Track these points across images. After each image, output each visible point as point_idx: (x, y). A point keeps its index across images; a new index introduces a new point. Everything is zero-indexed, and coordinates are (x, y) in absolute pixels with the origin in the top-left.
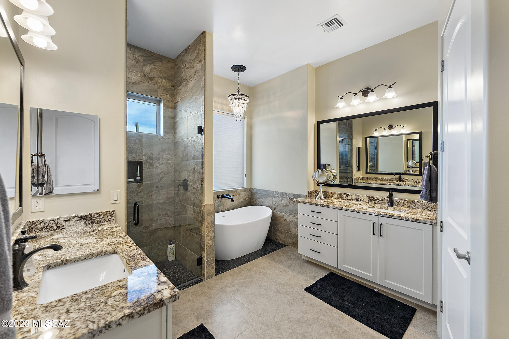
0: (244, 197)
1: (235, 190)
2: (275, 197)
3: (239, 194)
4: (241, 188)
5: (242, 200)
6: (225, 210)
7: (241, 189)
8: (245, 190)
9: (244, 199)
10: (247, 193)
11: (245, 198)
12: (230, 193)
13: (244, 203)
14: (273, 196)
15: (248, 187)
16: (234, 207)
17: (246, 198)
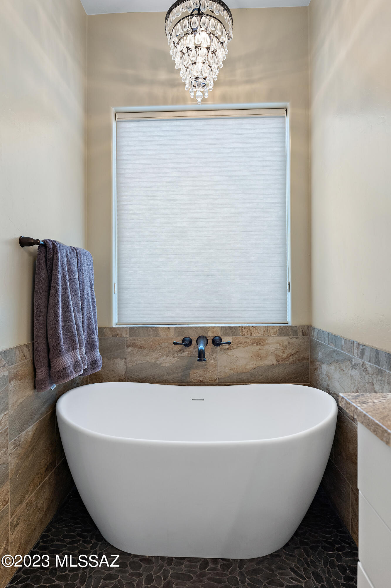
0: (279, 353)
1: (245, 327)
2: (355, 367)
3: (259, 342)
4: (267, 325)
5: (271, 360)
6: (212, 383)
7: (268, 327)
8: (283, 331)
9: (280, 361)
10: (291, 341)
11: (285, 355)
12: (227, 335)
13: (279, 371)
14: (350, 360)
15: (297, 323)
16: (245, 378)
17: (288, 357)
